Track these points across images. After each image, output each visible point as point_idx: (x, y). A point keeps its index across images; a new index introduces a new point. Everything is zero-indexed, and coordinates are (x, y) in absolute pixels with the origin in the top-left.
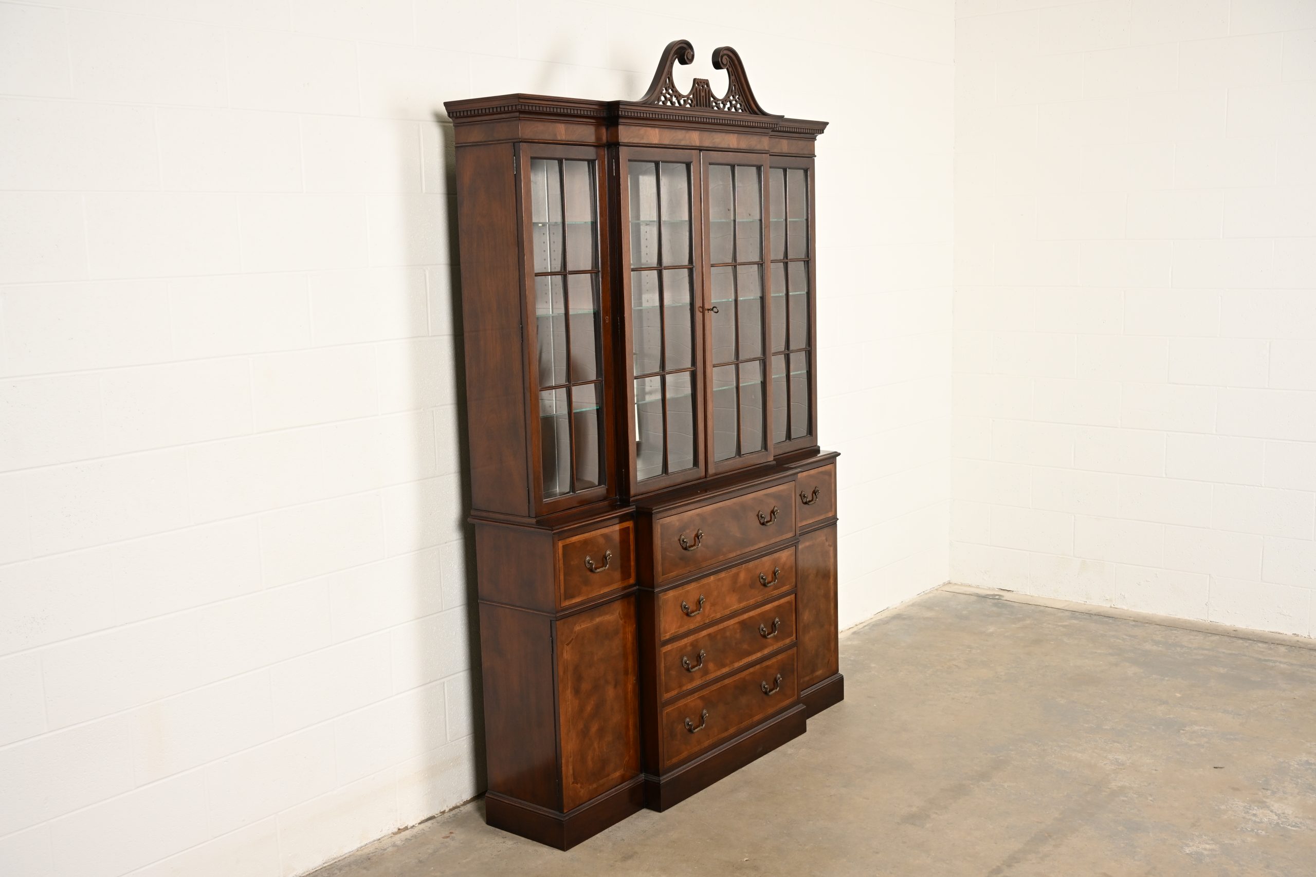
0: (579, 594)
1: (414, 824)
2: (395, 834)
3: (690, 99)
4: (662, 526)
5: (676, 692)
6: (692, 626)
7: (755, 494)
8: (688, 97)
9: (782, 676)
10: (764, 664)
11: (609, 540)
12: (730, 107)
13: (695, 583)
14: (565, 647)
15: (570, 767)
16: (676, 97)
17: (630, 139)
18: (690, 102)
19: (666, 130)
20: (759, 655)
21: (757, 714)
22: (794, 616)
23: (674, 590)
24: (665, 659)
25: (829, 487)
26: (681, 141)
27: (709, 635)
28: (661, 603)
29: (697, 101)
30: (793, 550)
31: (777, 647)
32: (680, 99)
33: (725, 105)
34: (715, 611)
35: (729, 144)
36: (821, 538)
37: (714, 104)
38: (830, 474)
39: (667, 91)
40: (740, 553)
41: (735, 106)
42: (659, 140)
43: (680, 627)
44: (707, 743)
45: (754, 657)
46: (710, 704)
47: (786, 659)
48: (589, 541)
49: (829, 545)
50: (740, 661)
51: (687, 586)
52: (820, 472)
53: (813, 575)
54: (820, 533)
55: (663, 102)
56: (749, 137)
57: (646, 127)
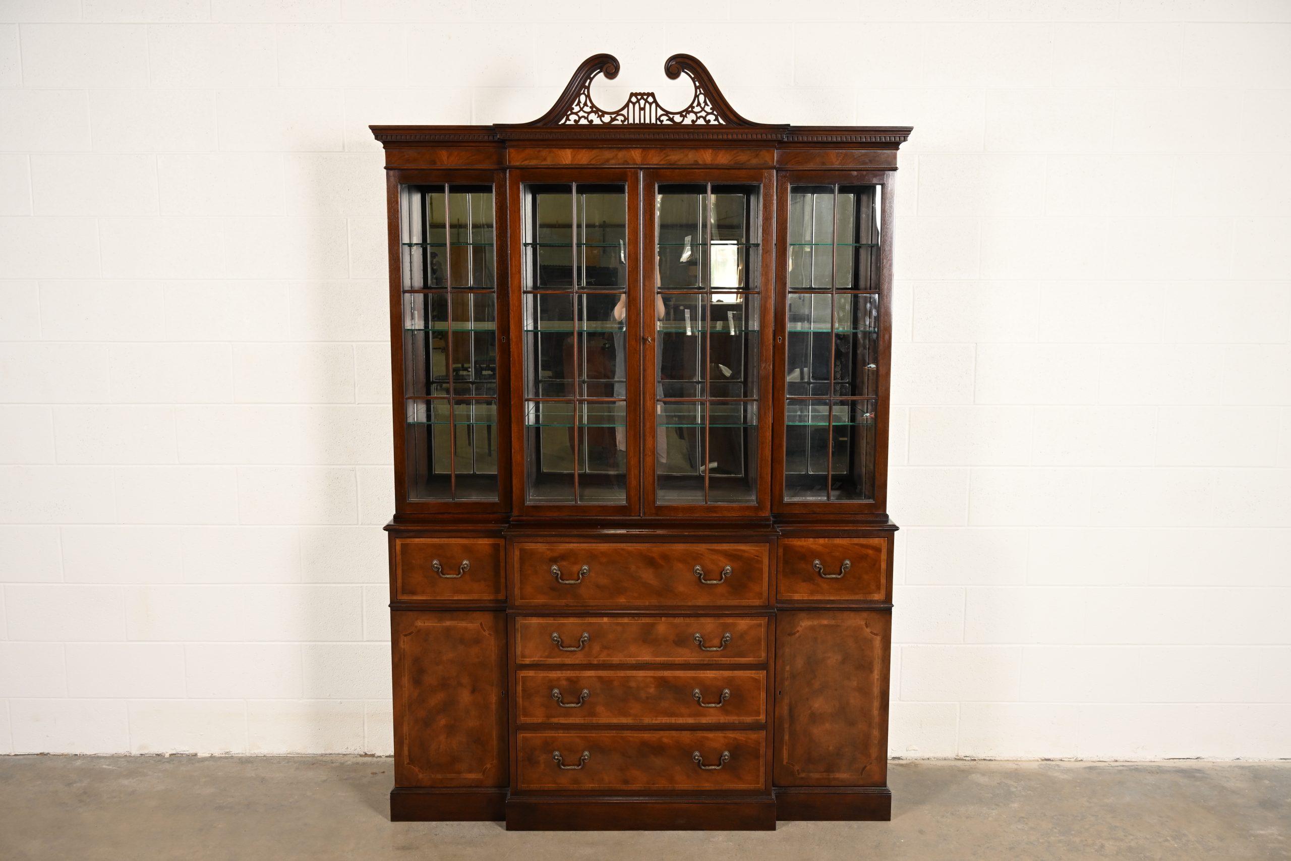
0: (423, 593)
1: (381, 755)
2: (361, 756)
3: (622, 115)
4: (521, 550)
5: (540, 720)
6: (568, 661)
7: (688, 545)
8: (618, 113)
9: (733, 756)
10: (700, 734)
11: (468, 551)
12: (695, 120)
13: (575, 619)
14: (402, 637)
15: (406, 749)
16: (597, 115)
17: (523, 162)
18: (622, 118)
19: (584, 150)
20: (691, 721)
21: (684, 783)
22: (763, 695)
23: (540, 618)
24: (523, 683)
25: (874, 565)
26: (608, 160)
27: (600, 678)
28: (518, 626)
29: (634, 116)
30: (763, 621)
31: (727, 721)
32: (604, 117)
33: (687, 117)
34: (609, 655)
35: (696, 161)
36: (856, 621)
37: (664, 118)
38: (878, 550)
39: (581, 109)
40: (658, 604)
41: (704, 118)
42: (571, 161)
43: (547, 657)
44: (589, 786)
45: (680, 721)
46: (595, 747)
47: (743, 738)
48: (440, 546)
49: (871, 632)
50: (654, 718)
51: (562, 618)
52: (857, 544)
53: (835, 661)
54: (852, 614)
55: (575, 121)
56: (735, 152)
57: (551, 148)
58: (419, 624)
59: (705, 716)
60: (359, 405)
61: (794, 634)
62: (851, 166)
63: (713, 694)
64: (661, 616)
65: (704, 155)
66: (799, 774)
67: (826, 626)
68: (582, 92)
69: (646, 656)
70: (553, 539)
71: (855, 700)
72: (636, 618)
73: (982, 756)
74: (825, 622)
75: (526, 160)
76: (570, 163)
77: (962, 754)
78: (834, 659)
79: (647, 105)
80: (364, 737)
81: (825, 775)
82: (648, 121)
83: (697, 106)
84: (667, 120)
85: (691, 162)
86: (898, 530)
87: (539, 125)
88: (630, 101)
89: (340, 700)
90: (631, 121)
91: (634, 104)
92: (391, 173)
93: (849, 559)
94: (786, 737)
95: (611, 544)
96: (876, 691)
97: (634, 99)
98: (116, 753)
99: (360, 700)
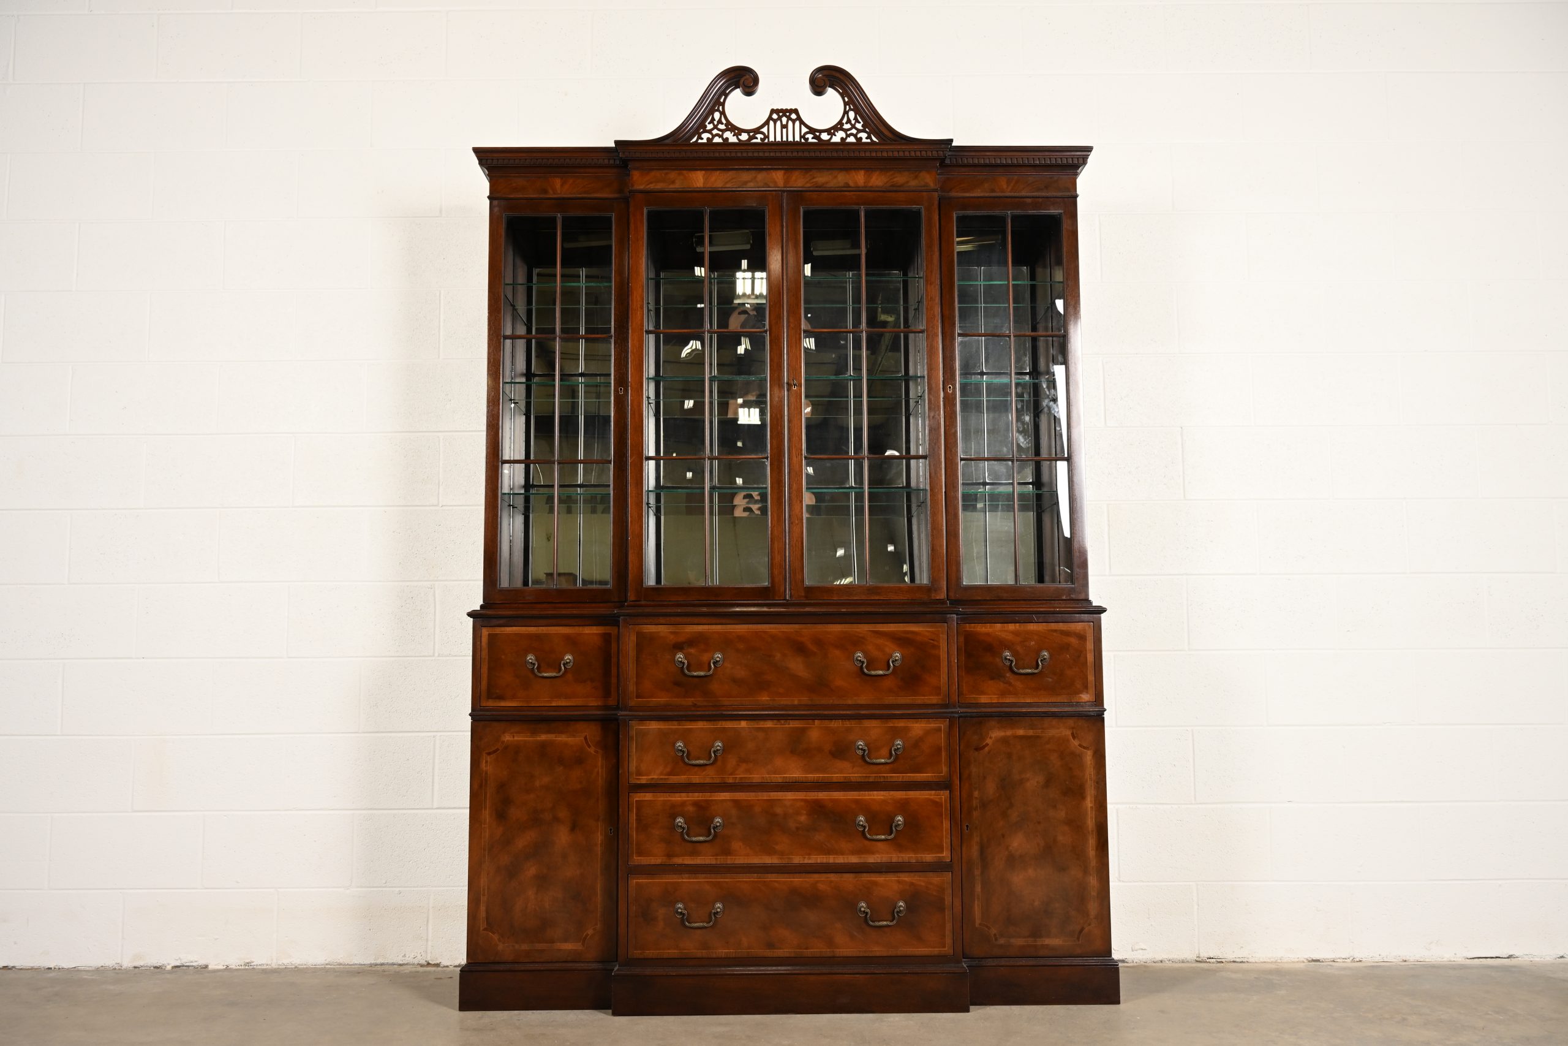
0: (513, 697)
3: (763, 133)
4: (640, 635)
5: (658, 861)
6: (696, 779)
7: (847, 625)
8: (757, 131)
9: (910, 908)
10: (866, 878)
11: (572, 643)
12: (844, 137)
13: (705, 723)
14: (484, 755)
15: (483, 908)
16: (733, 133)
17: (648, 184)
18: (762, 136)
19: (718, 172)
20: (854, 859)
21: (846, 946)
22: (946, 824)
23: (661, 722)
24: (638, 809)
25: (1079, 657)
26: (746, 183)
27: (736, 802)
28: (633, 733)
29: (775, 134)
30: (943, 725)
31: (900, 860)
32: (741, 135)
33: (835, 135)
34: (748, 771)
35: (846, 183)
36: (1061, 730)
37: (810, 136)
38: (1082, 637)
39: (715, 127)
40: (810, 703)
41: (855, 136)
42: (704, 184)
43: (670, 774)
44: (722, 952)
45: (840, 860)
46: (731, 898)
47: (923, 884)
48: (537, 637)
49: (1080, 745)
50: (807, 857)
51: (688, 723)
52: (1055, 631)
53: (1036, 784)
54: (1054, 722)
55: (708, 139)
56: (891, 173)
57: (680, 170)
58: (507, 738)
59: (873, 853)
60: (444, 508)
61: (984, 747)
62: (1023, 194)
63: (881, 821)
64: (814, 717)
65: (856, 176)
66: (996, 939)
67: (1022, 737)
68: (716, 108)
69: (796, 772)
70: (679, 619)
71: (1064, 837)
72: (782, 722)
73: (1231, 957)
74: (1021, 732)
75: (651, 183)
76: (702, 185)
77: (1204, 955)
78: (1034, 781)
79: (790, 123)
80: (427, 940)
81: (1030, 941)
82: (791, 139)
83: (846, 123)
84: (812, 138)
85: (842, 184)
86: (1105, 611)
87: (667, 141)
88: (770, 118)
89: (398, 889)
90: (772, 139)
91: (775, 121)
92: (496, 202)
93: (1047, 650)
94: (978, 888)
95: (751, 626)
96: (1090, 823)
97: (775, 116)
98: (102, 966)
99: (425, 889)
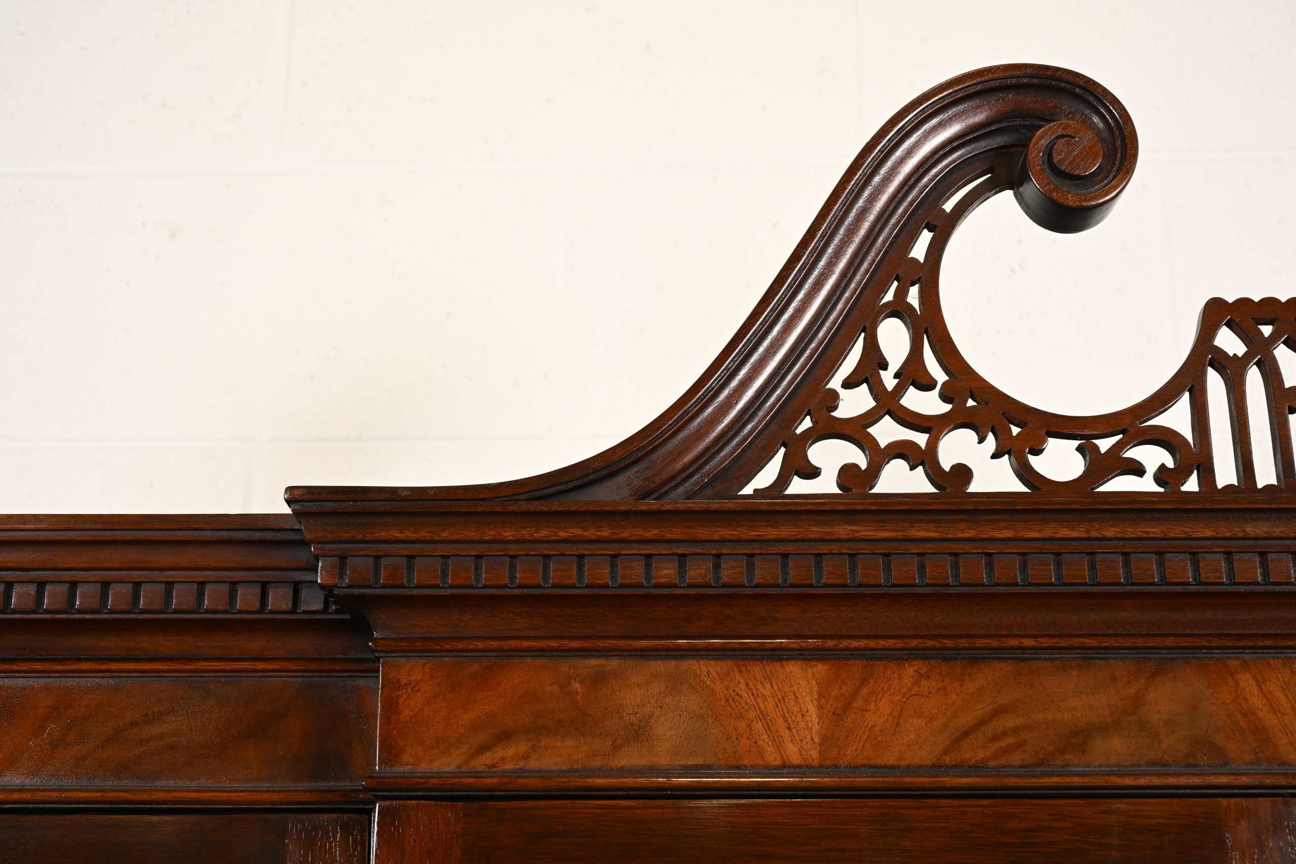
3: (1162, 438)
18: (1164, 457)
55: (847, 473)
68: (889, 297)
88: (1203, 352)
90: (1225, 475)
91: (1234, 370)
97: (1232, 342)
